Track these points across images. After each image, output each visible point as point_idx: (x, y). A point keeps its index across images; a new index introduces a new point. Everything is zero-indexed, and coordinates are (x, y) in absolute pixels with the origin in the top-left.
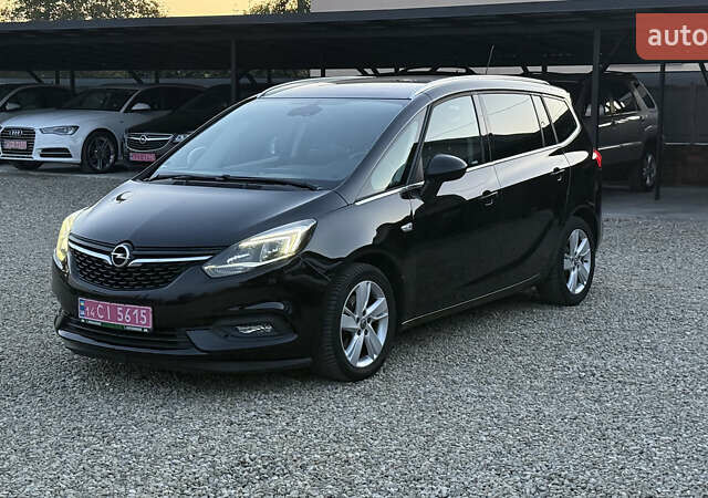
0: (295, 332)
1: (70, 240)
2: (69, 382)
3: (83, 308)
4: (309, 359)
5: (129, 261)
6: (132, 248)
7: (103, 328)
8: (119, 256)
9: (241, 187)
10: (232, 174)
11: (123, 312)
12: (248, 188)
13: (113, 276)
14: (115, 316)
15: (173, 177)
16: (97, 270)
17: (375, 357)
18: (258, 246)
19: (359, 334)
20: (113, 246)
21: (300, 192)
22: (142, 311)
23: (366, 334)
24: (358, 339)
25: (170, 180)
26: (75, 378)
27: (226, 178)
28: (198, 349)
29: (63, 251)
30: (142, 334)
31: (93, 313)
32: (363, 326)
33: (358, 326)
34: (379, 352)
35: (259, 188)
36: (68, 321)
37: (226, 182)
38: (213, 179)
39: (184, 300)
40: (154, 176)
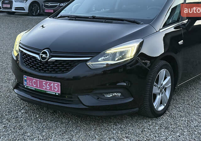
0: (132, 97)
1: (20, 46)
2: (20, 114)
3: (26, 81)
4: (137, 109)
5: (49, 59)
6: (50, 52)
7: (36, 91)
8: (44, 56)
9: (102, 22)
10: (97, 16)
11: (46, 84)
12: (105, 22)
13: (40, 65)
14: (41, 86)
15: (68, 17)
16: (33, 62)
17: (165, 105)
18: (114, 53)
19: (159, 95)
20: (40, 50)
21: (132, 25)
22: (55, 85)
23: (162, 94)
24: (158, 97)
25: (67, 18)
26: (22, 111)
27: (94, 17)
28: (84, 105)
29: (17, 51)
30: (55, 95)
31: (31, 83)
32: (161, 91)
33: (159, 91)
34: (167, 102)
35: (111, 23)
36: (19, 85)
37: (94, 19)
38: (87, 18)
39: (75, 78)
40: (58, 16)
